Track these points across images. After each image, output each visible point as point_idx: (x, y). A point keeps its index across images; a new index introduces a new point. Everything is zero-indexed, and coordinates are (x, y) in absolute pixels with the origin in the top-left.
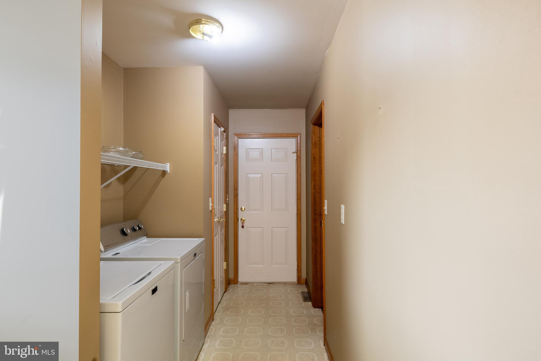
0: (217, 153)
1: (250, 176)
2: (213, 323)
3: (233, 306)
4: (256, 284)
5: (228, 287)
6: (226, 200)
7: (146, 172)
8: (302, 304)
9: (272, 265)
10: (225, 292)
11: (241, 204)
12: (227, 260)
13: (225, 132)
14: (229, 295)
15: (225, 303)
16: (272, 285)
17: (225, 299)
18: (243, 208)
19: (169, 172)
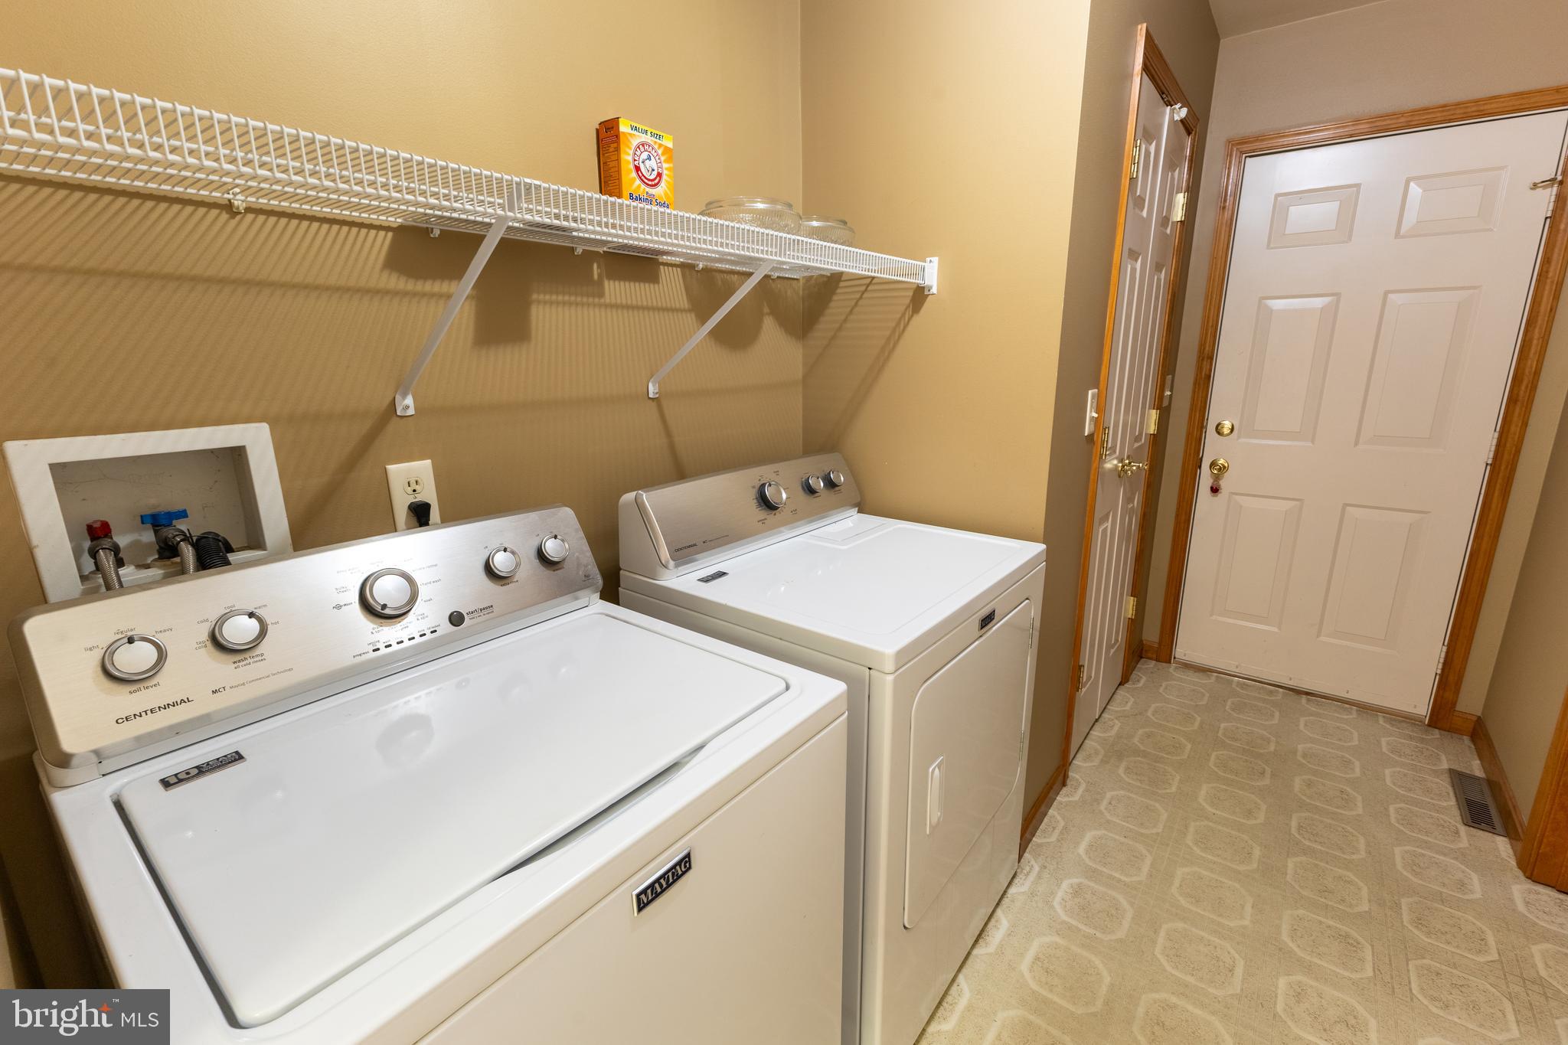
0: (1145, 213)
1: (1277, 304)
2: (1062, 798)
3: (1142, 748)
4: (1238, 682)
5: (1136, 666)
6: (1161, 397)
7: (865, 295)
8: (1457, 832)
9: (1319, 635)
10: (1121, 684)
11: (1222, 409)
12: (1139, 588)
13: (1189, 134)
14: (1132, 700)
15: (1116, 728)
16: (1308, 700)
17: (1116, 712)
18: (1227, 425)
19: (934, 290)
